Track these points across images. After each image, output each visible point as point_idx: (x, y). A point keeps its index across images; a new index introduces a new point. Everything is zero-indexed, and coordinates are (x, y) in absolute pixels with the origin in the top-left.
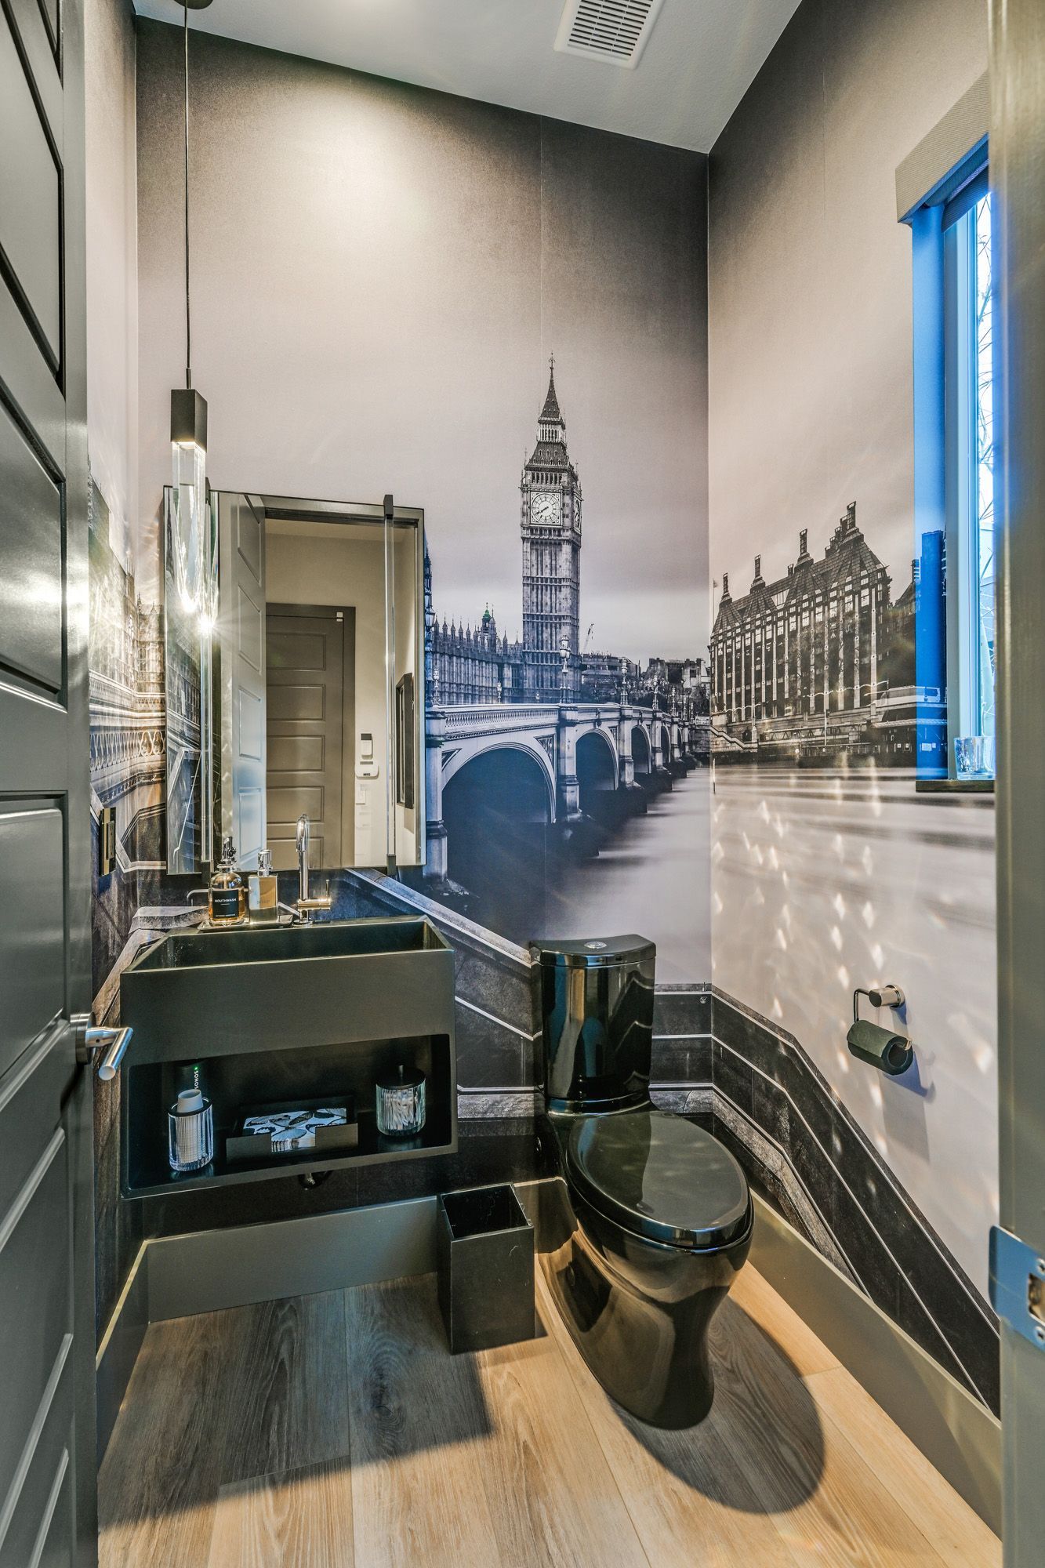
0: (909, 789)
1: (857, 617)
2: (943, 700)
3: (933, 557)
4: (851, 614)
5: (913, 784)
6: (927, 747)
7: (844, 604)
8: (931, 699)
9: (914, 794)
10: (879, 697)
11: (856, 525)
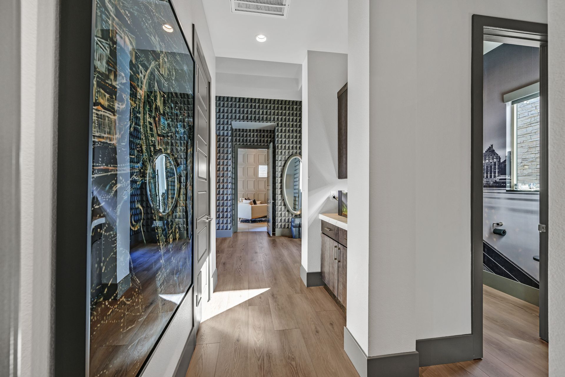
0: (505, 191)
1: (493, 163)
2: (510, 177)
3: (509, 155)
4: (492, 162)
5: (506, 190)
6: (508, 185)
7: (490, 161)
8: (509, 177)
9: (506, 192)
10: (498, 176)
11: (493, 148)
